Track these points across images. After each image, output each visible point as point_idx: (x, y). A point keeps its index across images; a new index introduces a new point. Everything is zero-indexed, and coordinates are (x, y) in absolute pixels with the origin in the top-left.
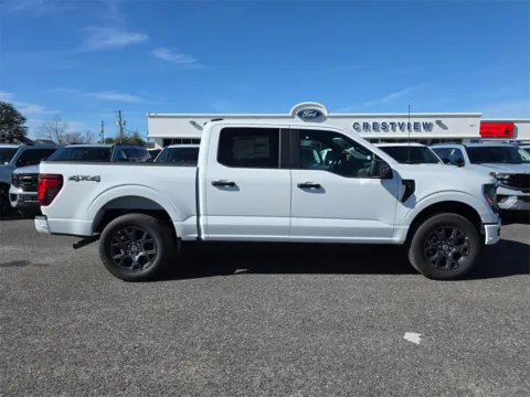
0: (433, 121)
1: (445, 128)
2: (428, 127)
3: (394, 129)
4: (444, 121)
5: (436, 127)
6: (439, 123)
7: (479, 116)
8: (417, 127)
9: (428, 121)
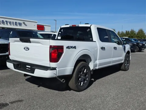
0: (22, 22)
1: (26, 25)
2: (20, 24)
3: (7, 24)
4: (26, 23)
5: (23, 24)
6: (24, 23)
7: (36, 22)
8: (16, 24)
9: (20, 22)
